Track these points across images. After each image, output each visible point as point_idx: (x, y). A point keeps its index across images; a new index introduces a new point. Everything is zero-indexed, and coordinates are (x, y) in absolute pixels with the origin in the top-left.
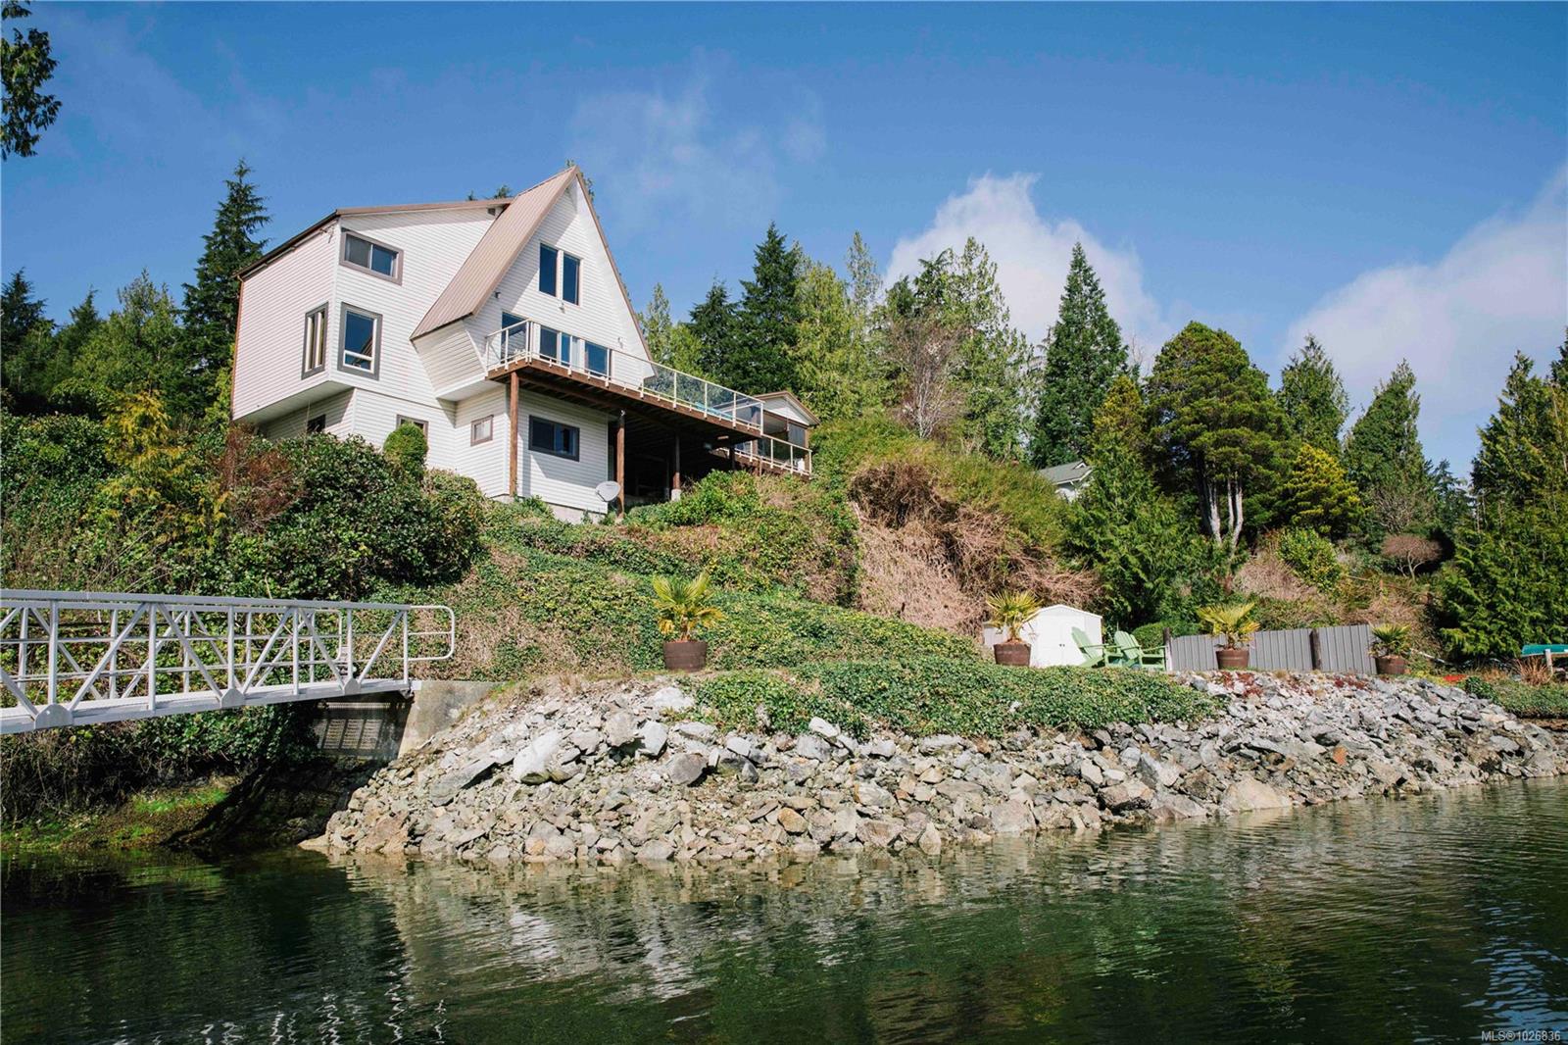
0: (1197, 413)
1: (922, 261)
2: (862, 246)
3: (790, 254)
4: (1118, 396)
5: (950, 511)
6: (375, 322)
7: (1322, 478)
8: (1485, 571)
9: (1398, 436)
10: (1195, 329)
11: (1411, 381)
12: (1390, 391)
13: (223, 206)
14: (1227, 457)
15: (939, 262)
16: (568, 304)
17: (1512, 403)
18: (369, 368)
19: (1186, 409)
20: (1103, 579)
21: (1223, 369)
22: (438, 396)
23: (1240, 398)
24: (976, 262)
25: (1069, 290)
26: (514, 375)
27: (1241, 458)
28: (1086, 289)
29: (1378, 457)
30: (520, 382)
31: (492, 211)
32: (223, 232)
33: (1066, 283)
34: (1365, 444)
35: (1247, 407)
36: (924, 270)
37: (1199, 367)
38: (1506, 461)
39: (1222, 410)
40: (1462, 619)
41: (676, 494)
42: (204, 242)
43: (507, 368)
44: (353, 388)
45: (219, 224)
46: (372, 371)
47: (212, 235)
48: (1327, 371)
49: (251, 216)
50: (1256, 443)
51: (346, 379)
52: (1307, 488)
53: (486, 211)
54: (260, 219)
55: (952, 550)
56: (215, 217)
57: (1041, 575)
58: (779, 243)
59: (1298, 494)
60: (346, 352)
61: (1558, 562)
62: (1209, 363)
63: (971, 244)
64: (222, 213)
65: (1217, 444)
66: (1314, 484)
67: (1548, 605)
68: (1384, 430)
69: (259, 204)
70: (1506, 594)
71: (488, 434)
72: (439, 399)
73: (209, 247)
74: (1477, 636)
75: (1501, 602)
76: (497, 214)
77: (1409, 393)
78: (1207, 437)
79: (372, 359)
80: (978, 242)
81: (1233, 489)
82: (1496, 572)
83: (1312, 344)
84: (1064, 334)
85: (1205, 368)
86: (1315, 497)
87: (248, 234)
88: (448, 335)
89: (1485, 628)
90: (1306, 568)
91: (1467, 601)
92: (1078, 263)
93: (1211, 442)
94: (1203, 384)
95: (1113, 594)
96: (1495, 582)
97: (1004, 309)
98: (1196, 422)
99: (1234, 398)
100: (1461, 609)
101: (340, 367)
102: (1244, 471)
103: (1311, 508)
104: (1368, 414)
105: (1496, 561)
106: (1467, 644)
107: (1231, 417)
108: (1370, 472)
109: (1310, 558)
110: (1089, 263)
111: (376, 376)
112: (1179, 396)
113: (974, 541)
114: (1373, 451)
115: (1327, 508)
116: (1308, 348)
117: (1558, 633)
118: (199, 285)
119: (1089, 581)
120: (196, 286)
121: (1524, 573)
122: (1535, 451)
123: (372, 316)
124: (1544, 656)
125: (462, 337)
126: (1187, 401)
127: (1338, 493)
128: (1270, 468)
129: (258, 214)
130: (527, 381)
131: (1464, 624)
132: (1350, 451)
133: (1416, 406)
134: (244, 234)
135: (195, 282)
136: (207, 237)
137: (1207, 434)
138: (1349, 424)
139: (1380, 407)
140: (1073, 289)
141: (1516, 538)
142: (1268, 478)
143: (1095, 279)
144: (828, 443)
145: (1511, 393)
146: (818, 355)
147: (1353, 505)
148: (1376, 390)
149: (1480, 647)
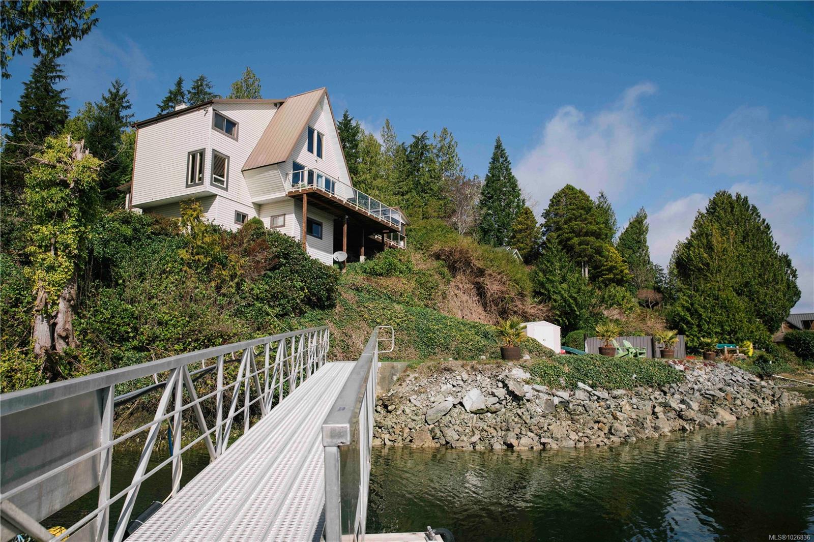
0: (571, 228)
1: (414, 136)
2: (390, 126)
3: (354, 127)
4: (525, 216)
5: (481, 272)
6: (227, 160)
7: (614, 261)
8: (696, 311)
9: (639, 242)
10: (569, 187)
11: (645, 217)
12: (636, 221)
13: (37, 66)
14: (585, 250)
15: (422, 137)
16: (319, 159)
17: (694, 232)
18: (223, 184)
19: (566, 226)
20: (553, 308)
21: (583, 208)
22: (253, 201)
23: (591, 223)
24: (447, 140)
25: (494, 160)
26: (305, 196)
27: (590, 251)
28: (501, 160)
29: (631, 251)
30: (308, 200)
31: (276, 105)
32: (37, 82)
33: (492, 155)
34: (625, 245)
35: (593, 227)
36: (414, 140)
37: (572, 207)
38: (694, 259)
39: (583, 228)
40: (686, 331)
41: (362, 258)
42: (24, 87)
43: (300, 191)
44: (216, 195)
45: (34, 76)
46: (225, 186)
47: (29, 83)
48: (608, 209)
49: (54, 74)
50: (597, 245)
51: (214, 190)
52: (607, 265)
53: (273, 105)
54: (59, 77)
55: (480, 291)
56: (31, 72)
57: (523, 305)
58: (350, 121)
59: (603, 268)
60: (214, 176)
61: (725, 308)
62: (576, 205)
63: (445, 131)
64: (36, 71)
65: (580, 244)
66: (610, 264)
67: (722, 327)
68: (633, 239)
69: (58, 68)
70: (705, 321)
71: (283, 224)
72: (253, 203)
73: (27, 89)
74: (693, 339)
75: (704, 324)
76: (278, 106)
77: (644, 223)
78: (576, 240)
79: (225, 180)
80: (449, 131)
81: (584, 266)
82: (701, 311)
83: (602, 196)
84: (491, 180)
85: (575, 207)
86: (611, 269)
87: (52, 85)
88: (266, 171)
89: (696, 336)
90: (620, 305)
91: (688, 323)
92: (498, 146)
93: (577, 243)
94: (574, 215)
95: (560, 316)
96: (701, 315)
97: (460, 165)
98: (570, 232)
99: (588, 223)
100: (685, 327)
101: (212, 184)
102: (591, 257)
103: (608, 275)
104: (626, 231)
105: (701, 306)
106: (689, 343)
107: (587, 232)
108: (627, 258)
109: (623, 300)
110: (504, 146)
111: (226, 189)
112: (563, 220)
113: (493, 287)
114: (629, 248)
115: (615, 274)
116: (600, 197)
117: (726, 339)
118: (22, 111)
119: (545, 309)
120: (20, 111)
121: (712, 311)
122: (705, 255)
123: (225, 157)
124: (724, 349)
125: (276, 173)
126: (566, 223)
127: (620, 269)
128: (602, 257)
129: (58, 73)
130: (311, 199)
131: (687, 333)
132: (618, 248)
133: (647, 229)
134: (50, 84)
135: (19, 109)
136: (25, 84)
137: (576, 239)
138: (618, 235)
139: (632, 228)
140: (495, 159)
141: (709, 296)
142: (600, 261)
143: (506, 155)
144: (413, 233)
145: (695, 228)
146: (369, 181)
147: (626, 274)
148: (630, 219)
149: (695, 344)
